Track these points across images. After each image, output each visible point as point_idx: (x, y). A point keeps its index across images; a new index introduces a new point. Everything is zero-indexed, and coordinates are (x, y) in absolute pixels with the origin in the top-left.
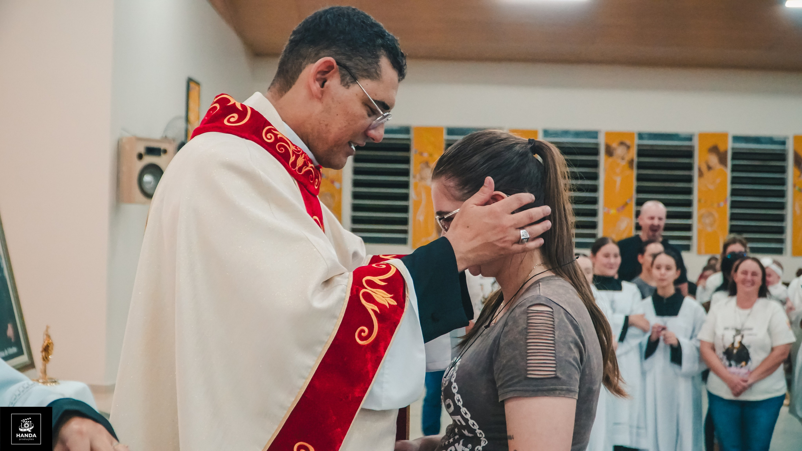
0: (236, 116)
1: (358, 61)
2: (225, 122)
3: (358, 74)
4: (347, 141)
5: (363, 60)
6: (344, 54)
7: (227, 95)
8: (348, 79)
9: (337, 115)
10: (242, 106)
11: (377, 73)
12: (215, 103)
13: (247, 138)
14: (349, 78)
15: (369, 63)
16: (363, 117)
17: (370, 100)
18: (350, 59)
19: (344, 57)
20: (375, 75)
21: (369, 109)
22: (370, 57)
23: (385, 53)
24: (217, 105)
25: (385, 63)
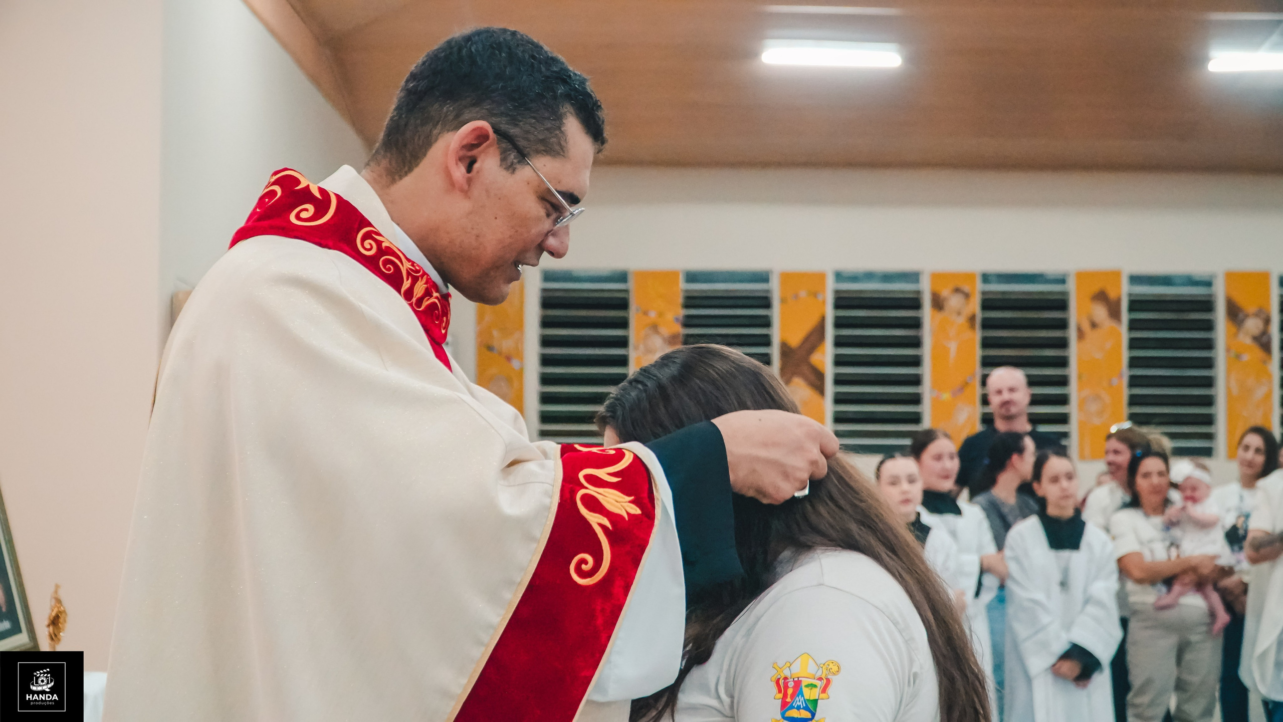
0: (311, 208)
1: (528, 127)
2: (292, 218)
3: (529, 148)
4: (512, 260)
5: (537, 123)
6: (502, 114)
7: (295, 171)
8: (512, 156)
9: (496, 218)
10: (322, 191)
11: (560, 144)
12: (274, 183)
13: (330, 248)
14: (514, 156)
15: (548, 129)
16: (538, 219)
17: (549, 190)
18: (514, 122)
19: (504, 119)
20: (557, 148)
21: (548, 206)
22: (549, 119)
23: (572, 110)
24: (278, 189)
25: (573, 127)
